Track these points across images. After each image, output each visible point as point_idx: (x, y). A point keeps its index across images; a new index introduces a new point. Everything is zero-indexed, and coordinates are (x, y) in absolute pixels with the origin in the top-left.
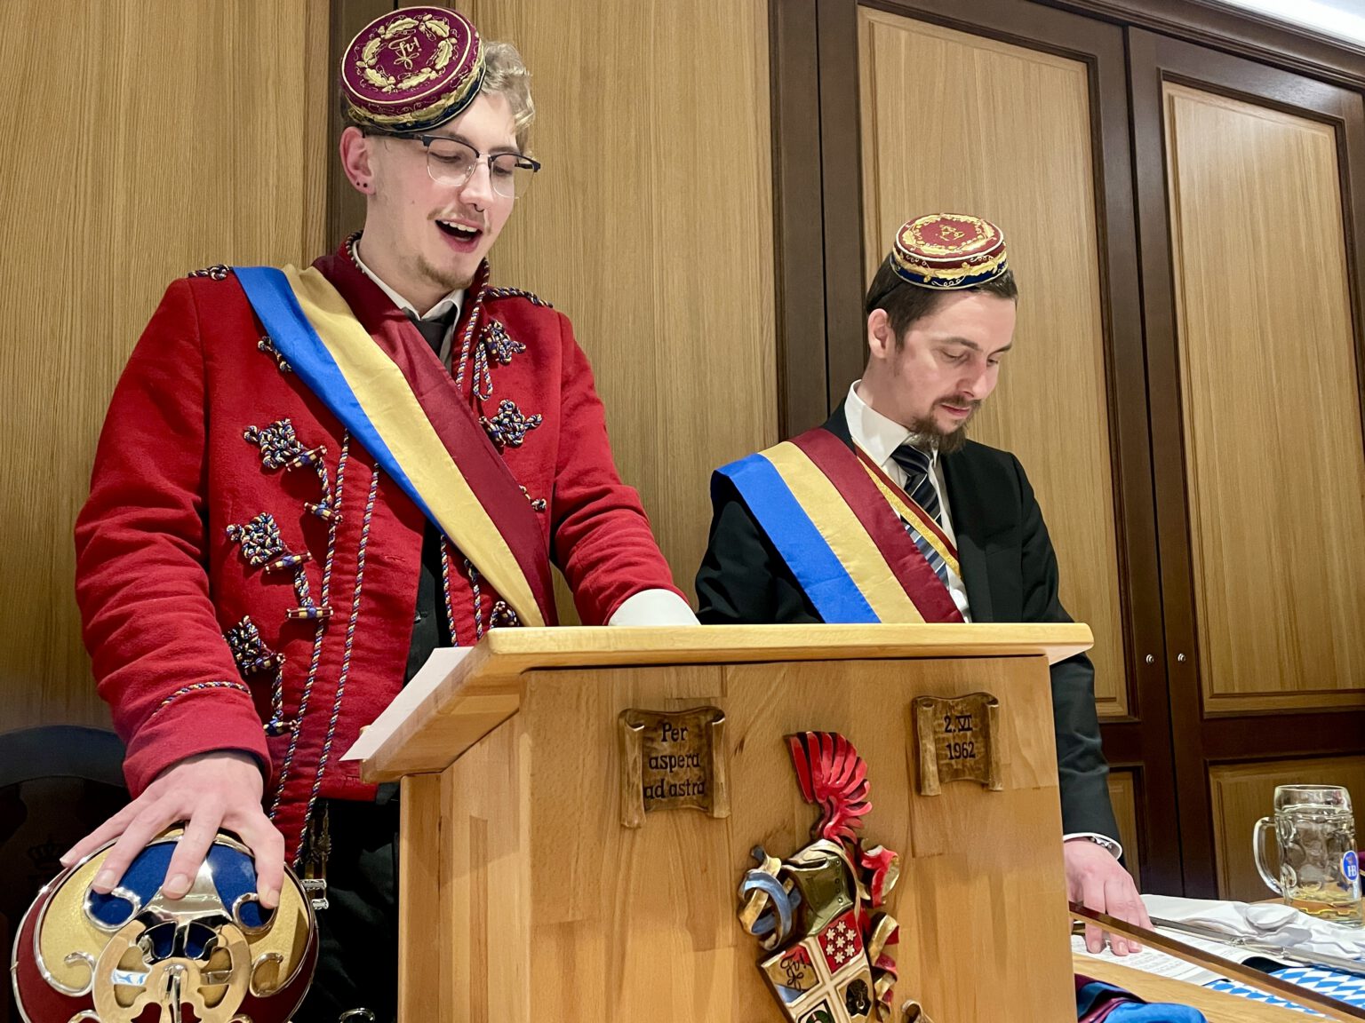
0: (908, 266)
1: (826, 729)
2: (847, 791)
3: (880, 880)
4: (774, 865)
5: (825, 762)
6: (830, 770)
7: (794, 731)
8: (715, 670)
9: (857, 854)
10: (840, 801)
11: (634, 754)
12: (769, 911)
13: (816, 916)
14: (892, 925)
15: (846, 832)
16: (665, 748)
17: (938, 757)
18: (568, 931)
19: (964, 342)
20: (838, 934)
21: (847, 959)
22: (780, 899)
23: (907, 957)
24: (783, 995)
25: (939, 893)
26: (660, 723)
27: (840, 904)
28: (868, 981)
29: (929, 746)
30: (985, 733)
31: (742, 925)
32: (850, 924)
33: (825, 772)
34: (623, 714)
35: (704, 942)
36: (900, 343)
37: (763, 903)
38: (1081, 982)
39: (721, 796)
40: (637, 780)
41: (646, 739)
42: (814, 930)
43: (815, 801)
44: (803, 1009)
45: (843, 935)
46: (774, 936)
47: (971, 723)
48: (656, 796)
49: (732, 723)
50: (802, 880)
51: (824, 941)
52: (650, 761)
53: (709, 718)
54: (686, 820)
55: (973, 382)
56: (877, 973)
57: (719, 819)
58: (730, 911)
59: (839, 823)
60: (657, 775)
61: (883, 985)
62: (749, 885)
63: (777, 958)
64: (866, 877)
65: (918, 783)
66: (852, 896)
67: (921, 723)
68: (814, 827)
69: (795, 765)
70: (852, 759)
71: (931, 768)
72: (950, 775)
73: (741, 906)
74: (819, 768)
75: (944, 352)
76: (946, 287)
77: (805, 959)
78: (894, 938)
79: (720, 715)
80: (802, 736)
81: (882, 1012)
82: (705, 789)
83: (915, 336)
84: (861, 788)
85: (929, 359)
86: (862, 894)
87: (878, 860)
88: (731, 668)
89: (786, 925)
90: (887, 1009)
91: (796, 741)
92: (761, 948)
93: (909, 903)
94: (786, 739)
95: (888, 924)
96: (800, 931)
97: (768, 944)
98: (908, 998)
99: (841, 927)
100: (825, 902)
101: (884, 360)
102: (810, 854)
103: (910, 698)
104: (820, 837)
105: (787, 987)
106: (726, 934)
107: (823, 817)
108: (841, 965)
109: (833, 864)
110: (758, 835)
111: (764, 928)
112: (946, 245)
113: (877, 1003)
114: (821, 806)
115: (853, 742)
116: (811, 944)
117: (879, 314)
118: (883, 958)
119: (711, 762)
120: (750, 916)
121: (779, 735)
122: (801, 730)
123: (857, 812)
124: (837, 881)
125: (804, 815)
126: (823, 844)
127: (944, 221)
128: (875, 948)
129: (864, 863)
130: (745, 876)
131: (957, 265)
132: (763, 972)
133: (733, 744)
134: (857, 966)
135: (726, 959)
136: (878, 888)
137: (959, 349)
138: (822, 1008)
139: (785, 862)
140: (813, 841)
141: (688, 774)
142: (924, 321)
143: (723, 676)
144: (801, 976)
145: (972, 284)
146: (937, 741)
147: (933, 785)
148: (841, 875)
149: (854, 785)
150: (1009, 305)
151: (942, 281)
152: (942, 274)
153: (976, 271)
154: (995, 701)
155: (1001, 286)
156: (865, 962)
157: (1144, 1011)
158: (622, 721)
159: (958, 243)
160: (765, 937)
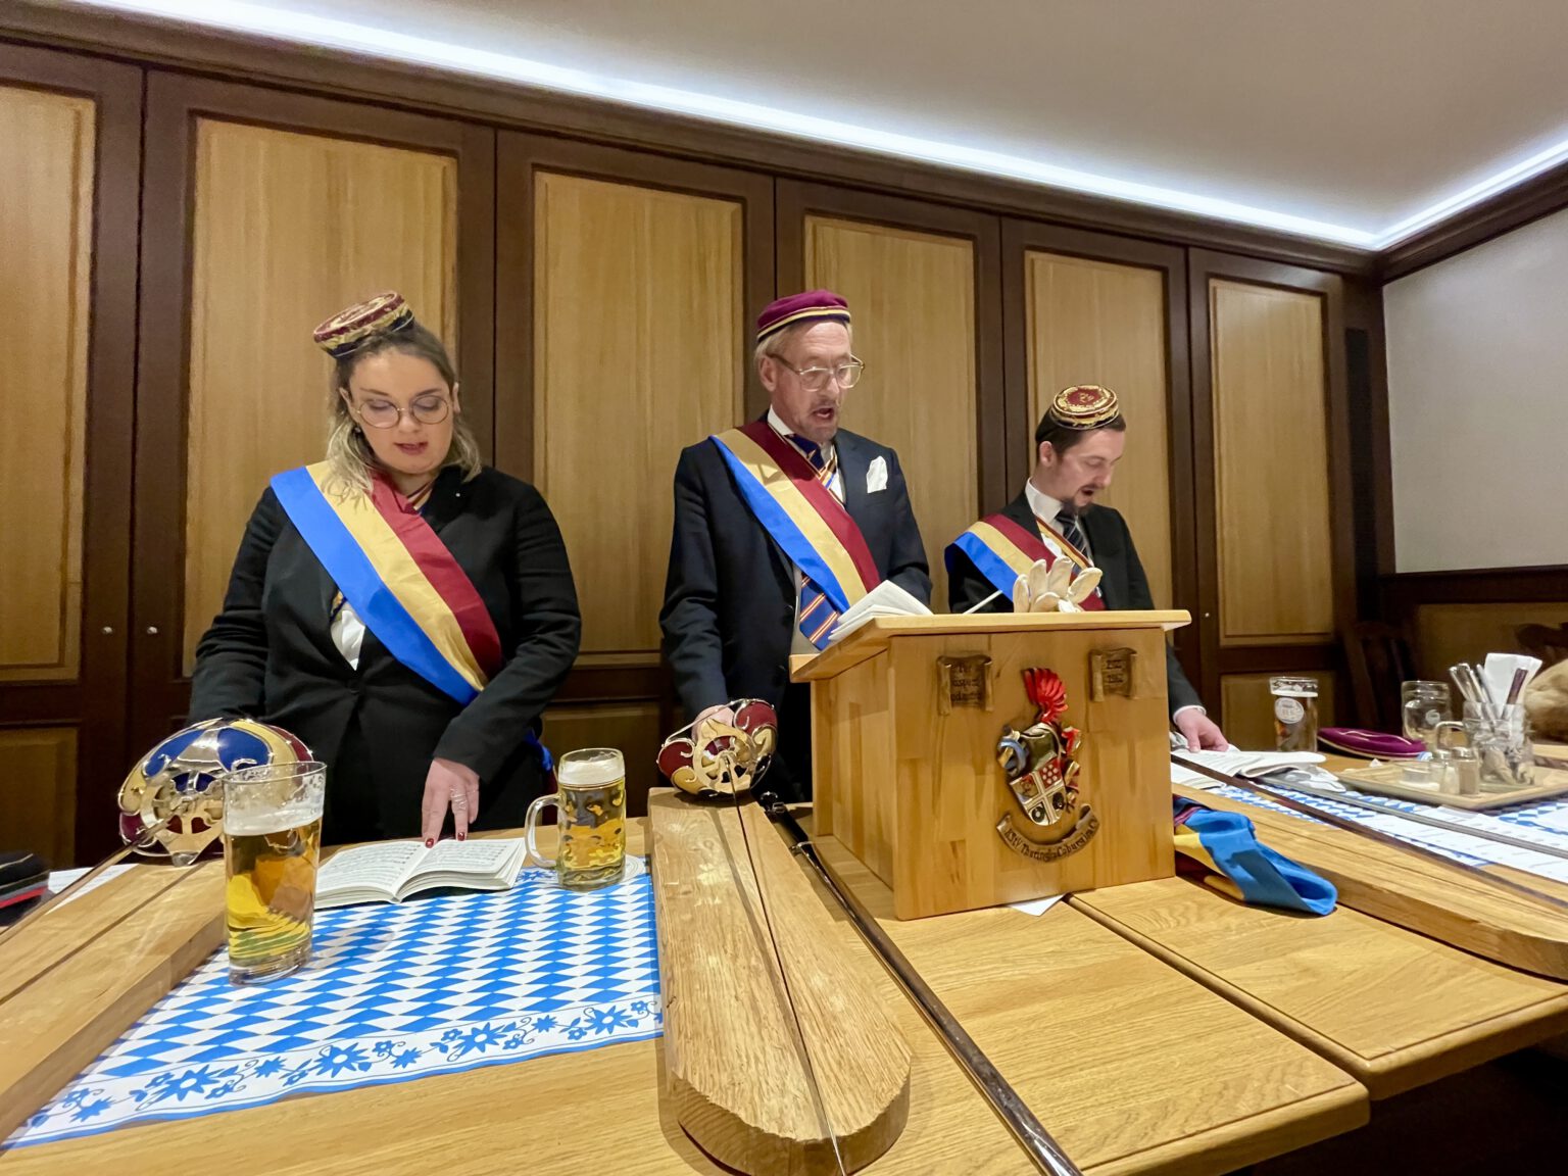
0: (1063, 419)
1: (1043, 666)
2: (1055, 698)
3: (1071, 743)
4: (1017, 735)
5: (1043, 684)
6: (1046, 688)
7: (1026, 668)
8: (985, 637)
9: (1059, 730)
10: (1051, 704)
11: (946, 679)
12: (1014, 757)
13: (1037, 761)
14: (1077, 766)
15: (1054, 719)
16: (960, 676)
17: (1104, 681)
18: (913, 762)
19: (1098, 457)
20: (1049, 770)
21: (1053, 782)
22: (1020, 752)
23: (1084, 782)
24: (1020, 797)
25: (1101, 752)
26: (959, 663)
27: (1051, 755)
28: (1064, 793)
29: (1098, 677)
30: (1128, 670)
31: (999, 764)
32: (1055, 765)
33: (1044, 689)
34: (940, 658)
35: (980, 771)
36: (1060, 458)
37: (1011, 753)
38: (1176, 798)
39: (990, 701)
40: (948, 692)
41: (952, 671)
42: (1037, 768)
43: (1038, 704)
44: (1030, 806)
45: (1052, 770)
46: (1015, 770)
47: (1121, 664)
48: (958, 699)
49: (994, 665)
50: (1032, 743)
51: (1041, 772)
52: (954, 683)
53: (982, 661)
54: (971, 711)
55: (1103, 478)
56: (1068, 789)
57: (989, 712)
58: (993, 755)
59: (1049, 715)
60: (957, 689)
61: (1071, 796)
62: (1003, 744)
63: (1017, 781)
64: (1064, 742)
65: (1091, 695)
66: (1057, 751)
67: (1094, 664)
68: (1036, 716)
69: (1026, 684)
70: (1057, 682)
71: (1099, 687)
72: (1108, 691)
73: (999, 754)
74: (1040, 687)
75: (1087, 464)
76: (1086, 428)
77: (1031, 781)
78: (1077, 773)
79: (989, 660)
80: (1031, 670)
81: (1070, 809)
82: (982, 696)
83: (1069, 456)
84: (1062, 698)
85: (1077, 467)
86: (1061, 750)
87: (1071, 734)
88: (993, 636)
89: (1022, 764)
90: (1073, 807)
91: (1028, 673)
92: (1009, 775)
93: (1085, 755)
94: (1022, 672)
95: (1075, 766)
96: (1028, 768)
97: (1013, 773)
98: (1083, 802)
99: (1051, 766)
100: (1042, 755)
101: (1050, 468)
102: (1036, 730)
103: (1088, 651)
104: (1040, 722)
105: (1023, 794)
106: (991, 767)
107: (1040, 712)
108: (1049, 785)
109: (1048, 735)
110: (1006, 719)
111: (1012, 764)
112: (1085, 405)
113: (1068, 804)
114: (1040, 706)
115: (1058, 674)
116: (1035, 775)
117: (1046, 444)
118: (1072, 783)
119: (984, 683)
120: (1003, 760)
121: (1018, 669)
122: (1031, 667)
123: (1060, 710)
124: (1049, 745)
125: (1031, 710)
126: (1042, 725)
127: (1080, 390)
128: (1067, 777)
129: (1063, 735)
130: (1000, 740)
131: (1092, 416)
132: (1011, 789)
133: (995, 674)
134: (1059, 785)
135: (991, 780)
136: (1070, 748)
137: (1096, 461)
138: (1040, 805)
139: (1022, 733)
140: (1035, 723)
141: (972, 689)
142: (1074, 448)
143: (990, 639)
144: (1029, 790)
145: (1100, 425)
146: (1103, 673)
147: (1100, 696)
148: (1051, 742)
149: (1058, 696)
150: (1122, 435)
151: (1084, 425)
152: (1084, 422)
153: (1103, 418)
154: (1134, 652)
155: (1117, 424)
156: (1062, 785)
157: (1213, 814)
158: (939, 663)
159: (1091, 403)
160: (1011, 770)
